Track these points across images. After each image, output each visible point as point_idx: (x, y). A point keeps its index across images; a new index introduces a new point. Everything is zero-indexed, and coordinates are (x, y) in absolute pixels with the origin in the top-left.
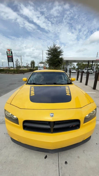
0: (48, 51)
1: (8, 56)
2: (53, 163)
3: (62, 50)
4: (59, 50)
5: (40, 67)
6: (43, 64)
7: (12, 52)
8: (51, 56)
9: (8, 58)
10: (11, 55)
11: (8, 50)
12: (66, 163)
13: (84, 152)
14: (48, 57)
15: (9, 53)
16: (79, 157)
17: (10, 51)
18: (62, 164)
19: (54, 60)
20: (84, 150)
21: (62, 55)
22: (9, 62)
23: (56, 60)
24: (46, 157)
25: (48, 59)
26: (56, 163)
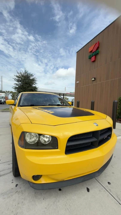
2: (100, 191)
3: (36, 78)
4: (31, 78)
6: (4, 93)
8: (21, 83)
12: (109, 183)
13: (113, 167)
16: (113, 173)
18: (107, 186)
19: (26, 88)
21: (36, 83)
23: (30, 88)
24: (88, 190)
25: (17, 86)
26: (102, 189)
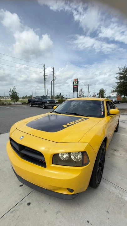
0: (120, 74)
1: (73, 86)
2: (20, 195)
5: (111, 97)
7: (78, 82)
9: (74, 88)
10: (77, 85)
11: (75, 80)
12: (29, 204)
13: (57, 213)
14: (119, 82)
15: (75, 83)
16: (45, 211)
17: (77, 81)
18: (25, 201)
20: (60, 212)
22: (73, 92)
24: (21, 186)
26: (22, 196)
